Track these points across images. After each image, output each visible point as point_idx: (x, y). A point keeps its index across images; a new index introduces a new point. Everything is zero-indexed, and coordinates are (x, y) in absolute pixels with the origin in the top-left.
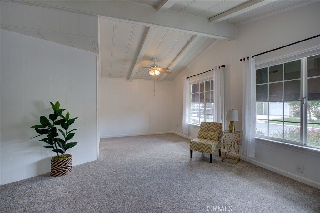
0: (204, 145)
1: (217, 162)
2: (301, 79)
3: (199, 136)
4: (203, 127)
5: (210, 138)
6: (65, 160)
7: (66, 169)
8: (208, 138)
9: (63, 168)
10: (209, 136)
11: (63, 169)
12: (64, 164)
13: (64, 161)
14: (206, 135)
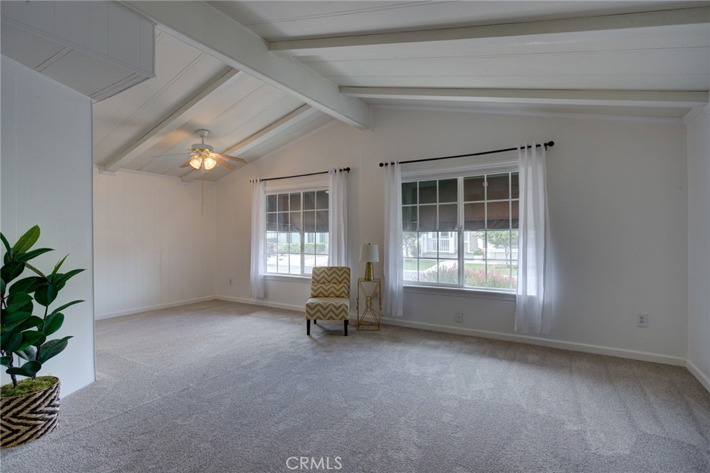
0: (322, 307)
1: (352, 332)
2: (457, 203)
3: (313, 293)
4: (318, 276)
5: (334, 294)
6: (51, 391)
7: (53, 416)
8: (332, 295)
9: (47, 412)
10: (332, 292)
11: (47, 416)
12: (47, 403)
13: (47, 395)
14: (326, 291)
